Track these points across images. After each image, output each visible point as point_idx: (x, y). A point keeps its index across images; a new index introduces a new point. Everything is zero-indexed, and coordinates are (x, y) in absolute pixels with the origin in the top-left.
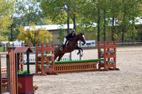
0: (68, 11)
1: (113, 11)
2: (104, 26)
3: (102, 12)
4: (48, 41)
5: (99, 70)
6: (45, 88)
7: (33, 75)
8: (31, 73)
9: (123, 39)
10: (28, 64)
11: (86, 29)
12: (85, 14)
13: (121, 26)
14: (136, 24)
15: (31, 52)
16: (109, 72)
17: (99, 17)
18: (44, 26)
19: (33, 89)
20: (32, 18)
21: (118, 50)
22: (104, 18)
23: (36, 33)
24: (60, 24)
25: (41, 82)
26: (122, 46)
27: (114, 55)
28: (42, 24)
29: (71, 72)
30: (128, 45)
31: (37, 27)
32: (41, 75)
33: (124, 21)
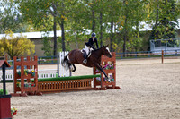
0: (54, 14)
1: (111, 14)
2: (101, 33)
3: (97, 15)
4: (29, 53)
5: (95, 89)
6: (26, 112)
7: (10, 96)
8: (8, 93)
9: (124, 50)
10: (4, 82)
11: (78, 37)
12: (77, 19)
13: (122, 33)
14: (141, 30)
15: (8, 66)
16: (107, 91)
17: (94, 22)
18: (24, 34)
19: (10, 114)
20: (8, 24)
21: (118, 63)
22: (101, 23)
23: (15, 43)
24: (45, 30)
25: (21, 104)
26: (124, 58)
27: (113, 69)
28: (22, 31)
29: (59, 92)
30: (131, 57)
31: (16, 35)
32: (20, 95)
33: (125, 26)
